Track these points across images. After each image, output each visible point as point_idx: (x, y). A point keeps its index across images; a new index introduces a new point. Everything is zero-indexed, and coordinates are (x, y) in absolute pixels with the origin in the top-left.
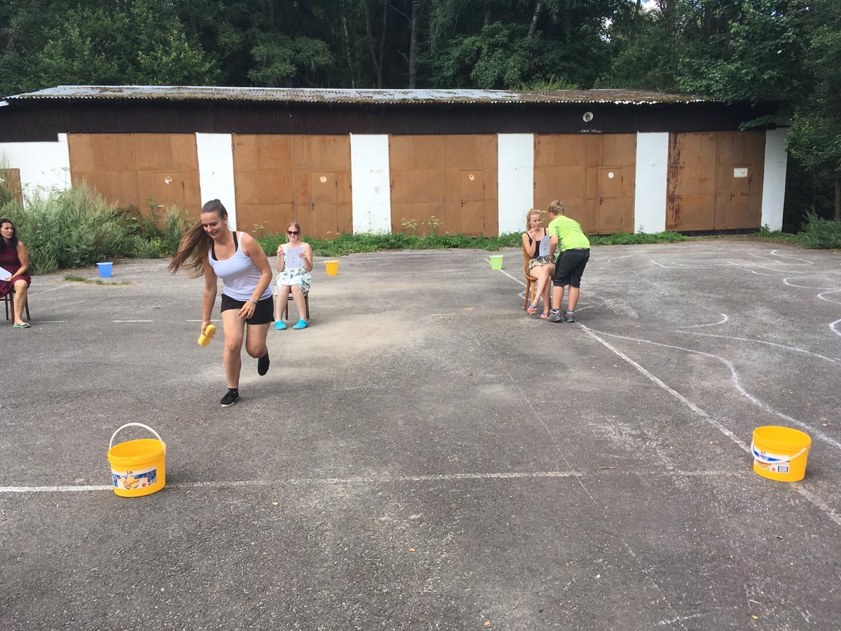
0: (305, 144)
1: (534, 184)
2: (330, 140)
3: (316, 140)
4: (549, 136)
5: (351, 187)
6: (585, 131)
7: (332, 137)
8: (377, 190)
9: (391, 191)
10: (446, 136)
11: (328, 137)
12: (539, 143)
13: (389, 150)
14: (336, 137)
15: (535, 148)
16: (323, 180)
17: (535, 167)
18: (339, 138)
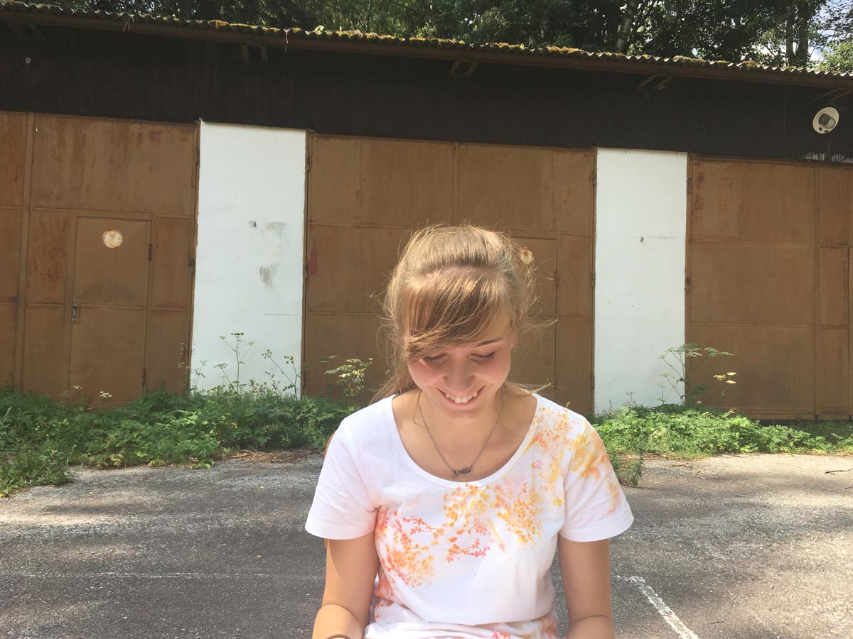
0: (69, 140)
1: (688, 281)
2: (140, 136)
3: (98, 132)
4: (726, 165)
5: (192, 263)
6: (815, 157)
7: (147, 128)
8: (266, 275)
9: (306, 280)
10: (463, 147)
11: (135, 128)
12: (701, 179)
13: (308, 173)
14: (158, 128)
15: (689, 192)
16: (113, 239)
17: (690, 240)
18: (169, 134)
